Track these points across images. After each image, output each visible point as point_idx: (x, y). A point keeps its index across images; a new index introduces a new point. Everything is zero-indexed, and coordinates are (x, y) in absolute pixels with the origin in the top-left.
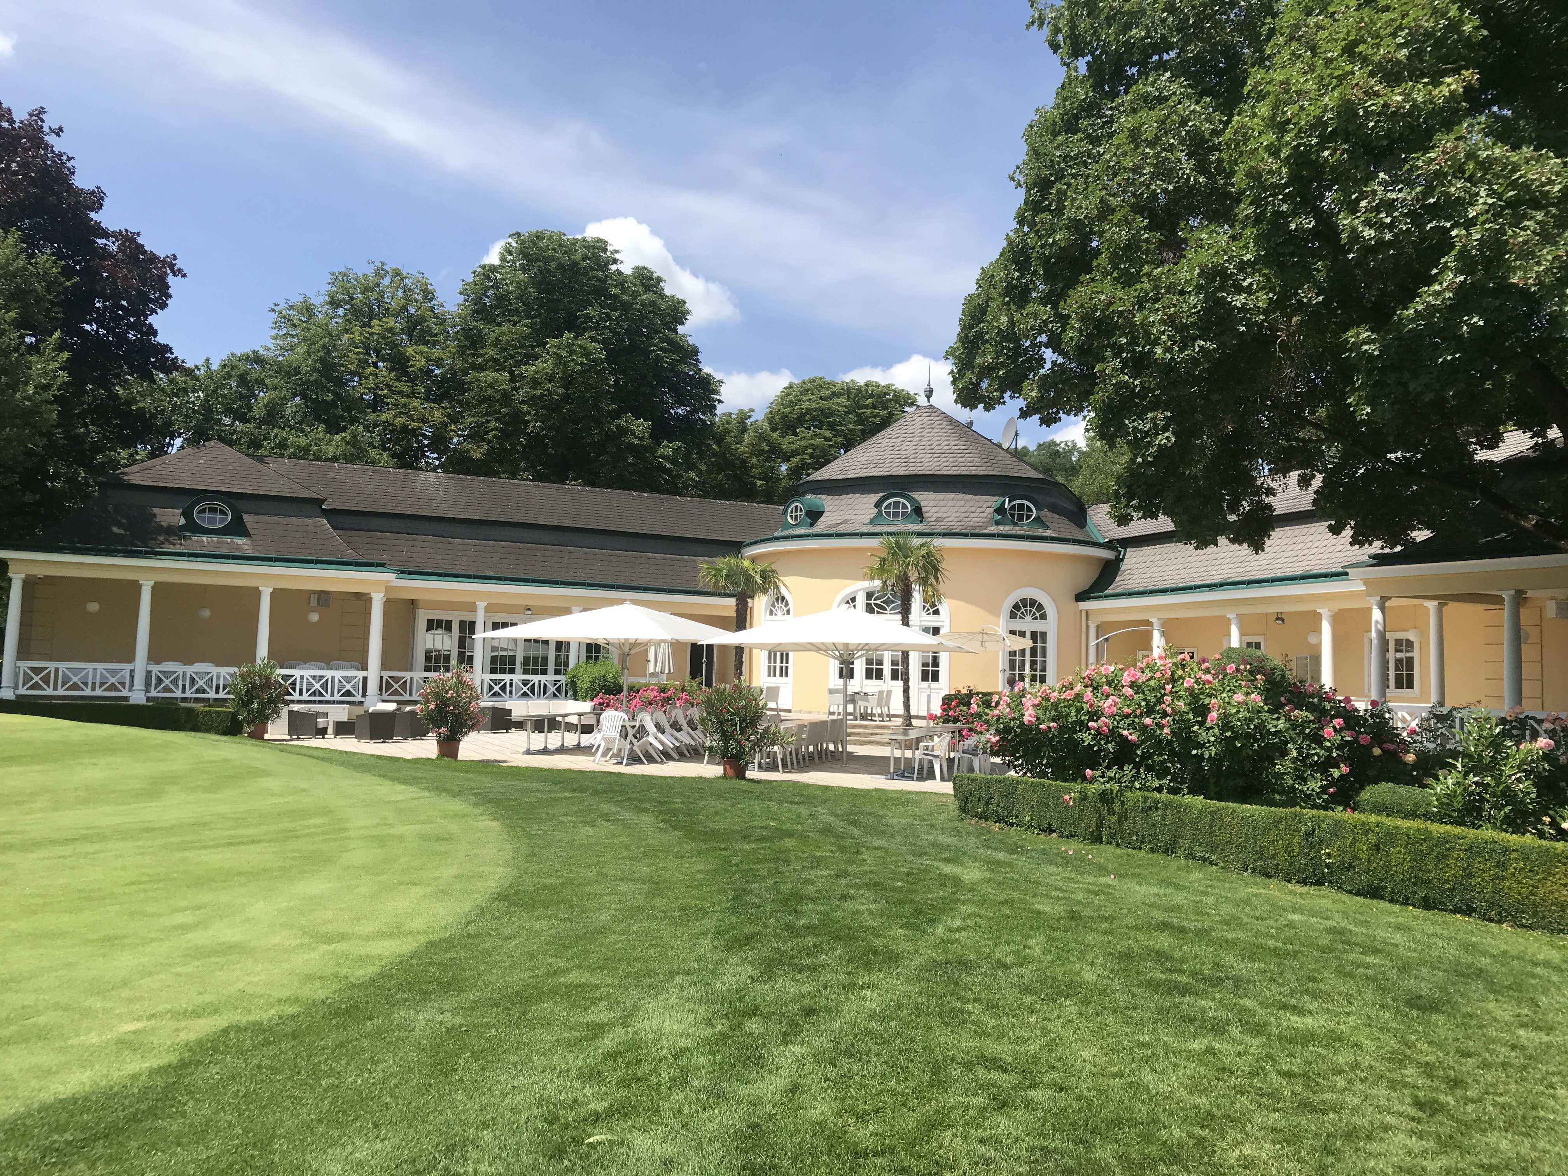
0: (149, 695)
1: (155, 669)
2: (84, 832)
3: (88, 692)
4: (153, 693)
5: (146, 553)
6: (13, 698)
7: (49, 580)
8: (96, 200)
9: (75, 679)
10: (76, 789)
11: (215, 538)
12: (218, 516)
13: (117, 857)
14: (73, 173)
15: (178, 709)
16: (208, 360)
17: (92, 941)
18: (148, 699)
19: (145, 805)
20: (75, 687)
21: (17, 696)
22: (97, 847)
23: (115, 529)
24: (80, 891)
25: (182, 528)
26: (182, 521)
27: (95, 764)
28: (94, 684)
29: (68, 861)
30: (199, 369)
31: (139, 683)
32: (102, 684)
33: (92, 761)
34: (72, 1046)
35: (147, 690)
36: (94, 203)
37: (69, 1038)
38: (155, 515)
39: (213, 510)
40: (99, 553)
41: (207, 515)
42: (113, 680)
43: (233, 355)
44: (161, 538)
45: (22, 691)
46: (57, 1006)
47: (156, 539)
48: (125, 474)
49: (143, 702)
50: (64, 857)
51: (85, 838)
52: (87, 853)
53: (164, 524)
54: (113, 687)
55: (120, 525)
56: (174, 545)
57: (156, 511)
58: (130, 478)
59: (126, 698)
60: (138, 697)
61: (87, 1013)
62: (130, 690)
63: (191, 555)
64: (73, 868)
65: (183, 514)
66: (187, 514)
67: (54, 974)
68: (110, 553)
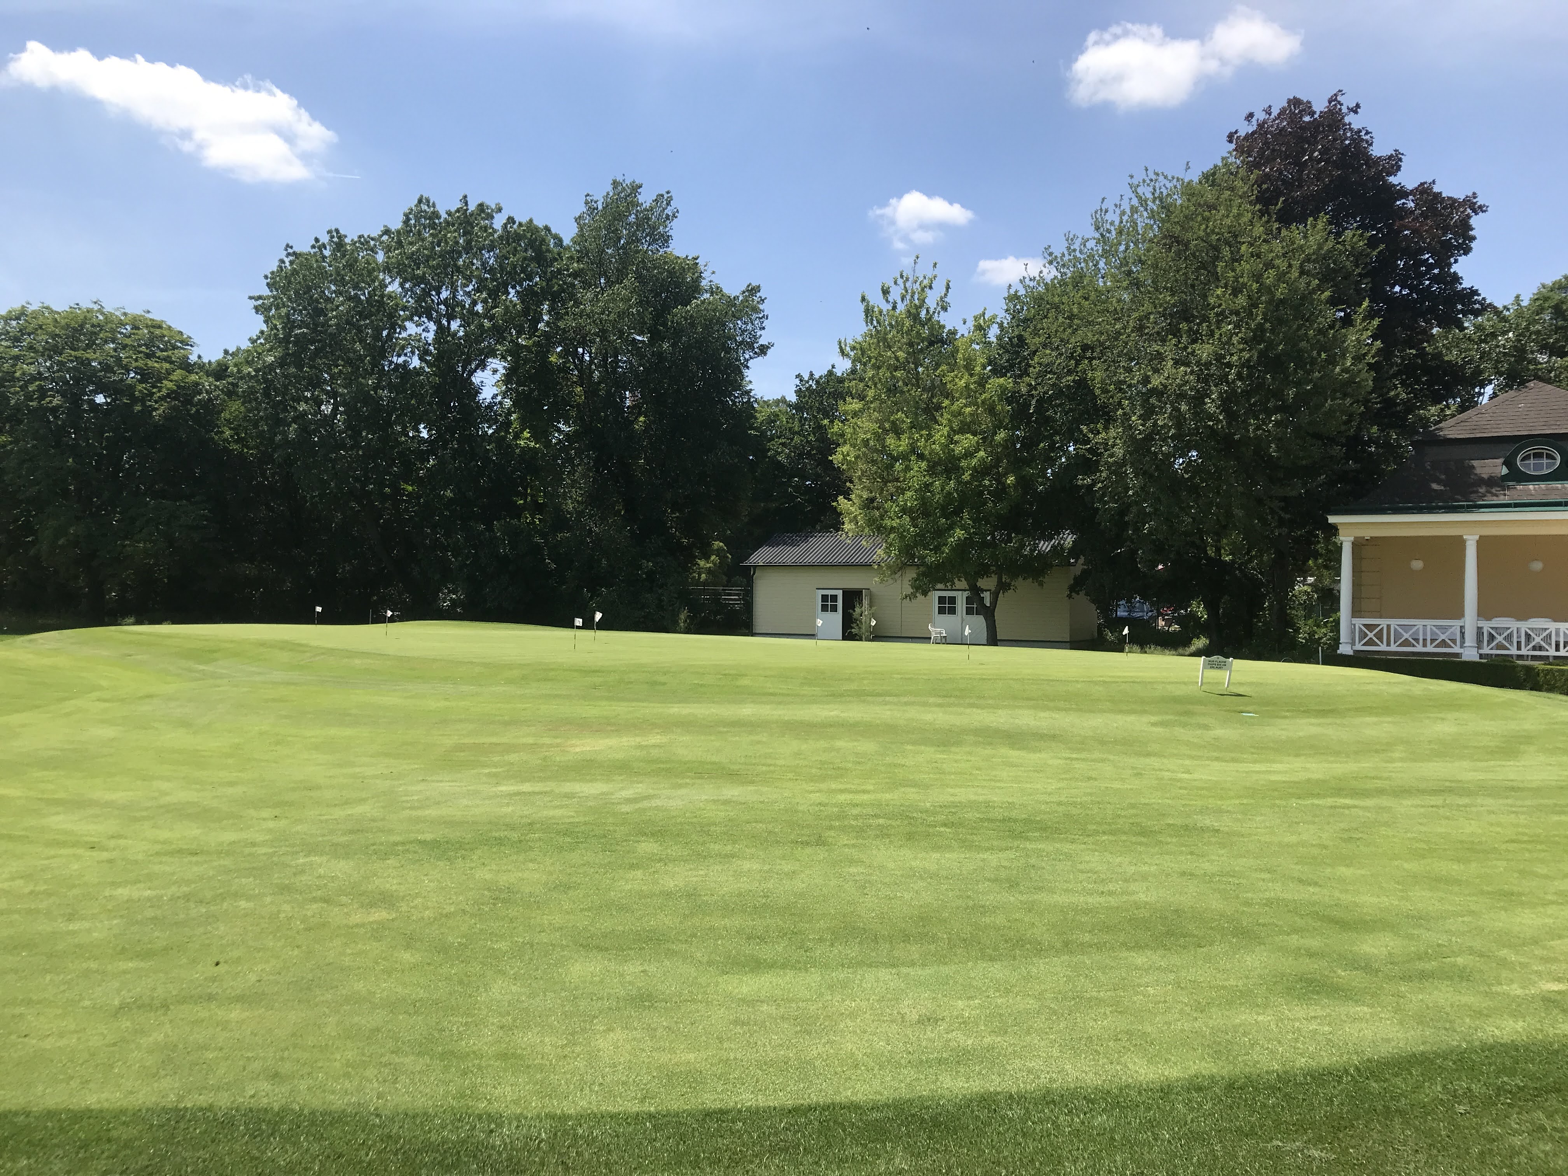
0: (1481, 651)
1: (1486, 626)
2: (1447, 784)
3: (1419, 648)
4: (1486, 650)
5: (1469, 507)
6: (1351, 653)
7: (1374, 541)
8: (1394, 163)
9: (1406, 636)
10: (1430, 742)
11: (1543, 485)
12: (1545, 461)
13: (1490, 812)
14: (1371, 145)
15: (1515, 667)
16: (1518, 297)
17: (1489, 893)
18: (1481, 656)
19: (1504, 763)
20: (1406, 643)
21: (1354, 651)
22: (1466, 801)
23: (1435, 486)
24: (1462, 842)
25: (1505, 478)
26: (1505, 471)
27: (1443, 719)
28: (1425, 640)
29: (1441, 811)
30: (1508, 310)
31: (1470, 639)
32: (1433, 641)
33: (1440, 715)
34: (1498, 994)
35: (1479, 647)
36: (1393, 166)
37: (1493, 985)
38: (1473, 467)
39: (1538, 456)
40: (1420, 511)
41: (1532, 461)
42: (1443, 637)
43: (1544, 286)
44: (1482, 490)
45: (1359, 647)
46: (1471, 951)
47: (1477, 492)
48: (1441, 429)
49: (1477, 659)
50: (1436, 806)
51: (1450, 791)
52: (1458, 805)
53: (1485, 476)
54: (1444, 644)
55: (1439, 482)
56: (1497, 496)
57: (1475, 463)
58: (1446, 433)
59: (1457, 655)
60: (1470, 654)
61: (1503, 963)
62: (1462, 647)
63: (1516, 505)
64: (1448, 818)
65: (1504, 463)
66: (1509, 463)
67: (1460, 919)
68: (1431, 510)
